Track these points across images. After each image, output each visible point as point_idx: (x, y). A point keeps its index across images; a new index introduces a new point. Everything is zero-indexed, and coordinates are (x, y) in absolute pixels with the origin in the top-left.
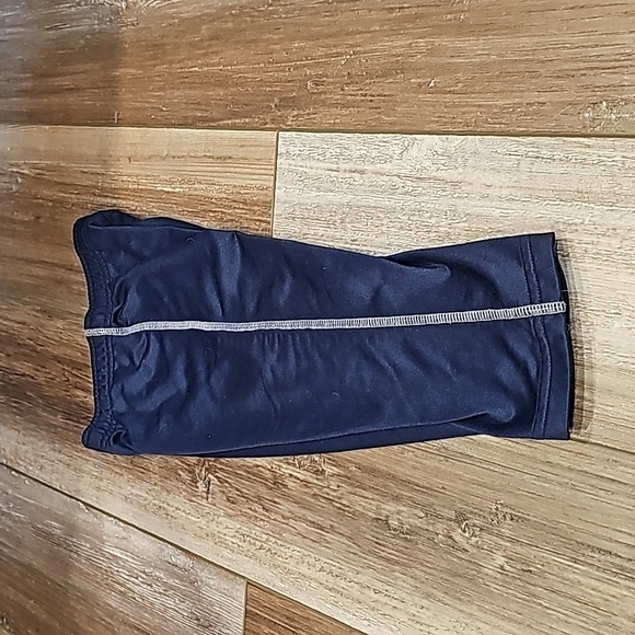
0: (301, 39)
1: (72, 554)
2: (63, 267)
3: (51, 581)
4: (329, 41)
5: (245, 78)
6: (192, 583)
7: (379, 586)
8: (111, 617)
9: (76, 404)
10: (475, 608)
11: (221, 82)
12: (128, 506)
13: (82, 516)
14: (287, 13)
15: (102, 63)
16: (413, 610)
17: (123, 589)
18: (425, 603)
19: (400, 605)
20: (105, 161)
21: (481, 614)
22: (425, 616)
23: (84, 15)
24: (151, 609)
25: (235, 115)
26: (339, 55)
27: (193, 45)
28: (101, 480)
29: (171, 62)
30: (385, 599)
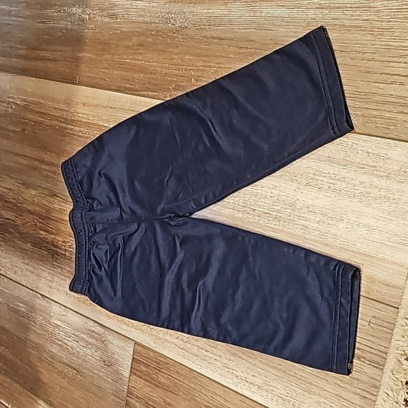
0: (190, 55)
1: (31, 322)
2: (37, 160)
3: (17, 337)
4: (206, 58)
5: (156, 70)
6: (103, 342)
7: (208, 348)
8: (53, 358)
9: (40, 238)
10: (258, 361)
11: (142, 70)
12: (68, 298)
13: (39, 302)
14: (183, 39)
15: (71, 48)
16: (225, 361)
17: (61, 343)
18: (232, 358)
19: (218, 358)
20: (69, 104)
21: (260, 365)
22: (231, 364)
23: (62, 18)
24: (77, 355)
25: (149, 90)
26: (210, 67)
27: (127, 47)
28: (53, 282)
29: (114, 54)
30: (211, 355)
